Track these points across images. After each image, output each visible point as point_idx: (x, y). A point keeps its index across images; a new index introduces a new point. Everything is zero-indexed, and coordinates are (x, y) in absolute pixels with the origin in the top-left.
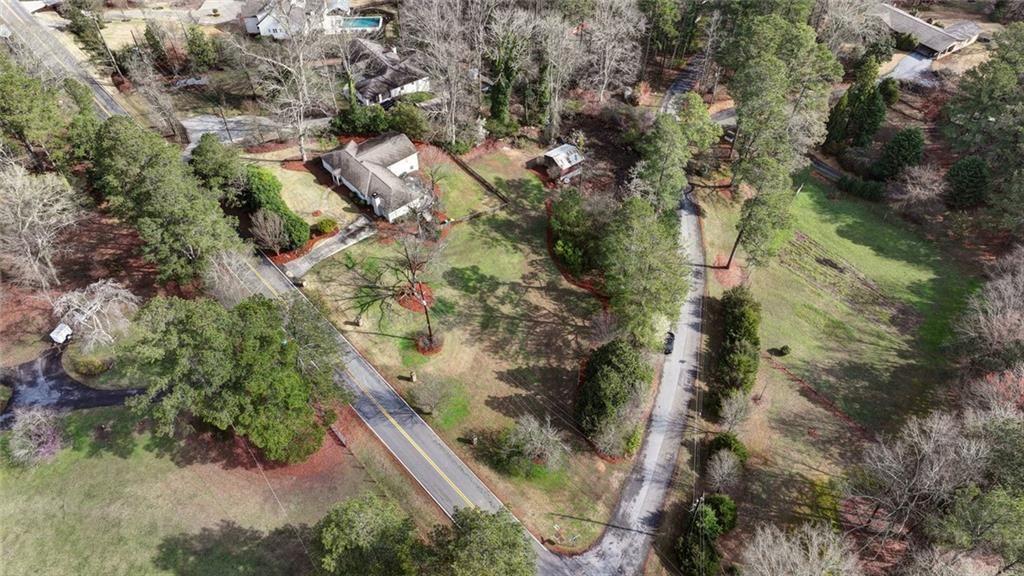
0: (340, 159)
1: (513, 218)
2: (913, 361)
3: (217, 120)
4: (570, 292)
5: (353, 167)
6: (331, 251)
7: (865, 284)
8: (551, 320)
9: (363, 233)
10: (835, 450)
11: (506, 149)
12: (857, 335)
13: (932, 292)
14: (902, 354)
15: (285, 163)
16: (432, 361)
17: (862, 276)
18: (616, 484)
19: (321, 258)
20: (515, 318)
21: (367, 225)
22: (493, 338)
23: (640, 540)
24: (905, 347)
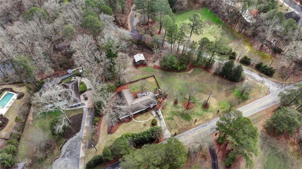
2: (221, 27)
4: (193, 72)
6: (163, 123)
9: (159, 113)
15: (110, 133)
16: (212, 106)
18: (252, 80)
21: (155, 111)
23: (265, 79)
24: (218, 26)
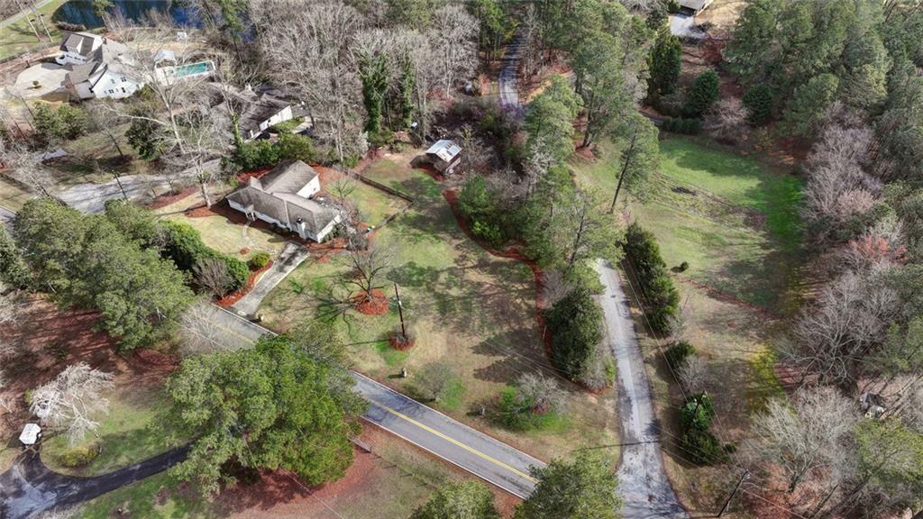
0: (248, 197)
1: (423, 213)
2: (773, 250)
3: (94, 187)
4: (502, 264)
5: (266, 201)
6: (274, 282)
7: (715, 200)
8: (496, 291)
9: (297, 258)
10: (753, 333)
11: (388, 155)
12: (727, 241)
13: (763, 194)
14: (764, 246)
15: (188, 212)
16: (412, 354)
17: (710, 194)
18: (611, 411)
19: (267, 291)
20: (464, 298)
21: (297, 250)
22: (455, 320)
23: (651, 448)
24: (764, 240)
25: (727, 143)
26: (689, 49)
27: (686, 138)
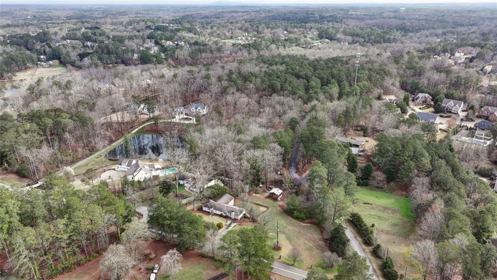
0: (211, 205)
2: (404, 220)
4: (306, 226)
5: (218, 206)
7: (380, 206)
10: (403, 244)
11: (254, 194)
12: (387, 218)
13: (397, 204)
14: (401, 219)
16: (282, 252)
17: (377, 204)
21: (231, 222)
25: (379, 188)
26: (359, 158)
27: (364, 187)
